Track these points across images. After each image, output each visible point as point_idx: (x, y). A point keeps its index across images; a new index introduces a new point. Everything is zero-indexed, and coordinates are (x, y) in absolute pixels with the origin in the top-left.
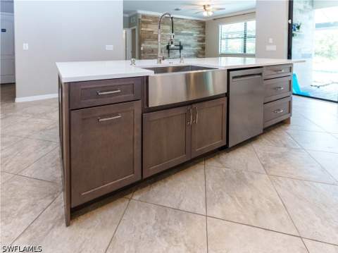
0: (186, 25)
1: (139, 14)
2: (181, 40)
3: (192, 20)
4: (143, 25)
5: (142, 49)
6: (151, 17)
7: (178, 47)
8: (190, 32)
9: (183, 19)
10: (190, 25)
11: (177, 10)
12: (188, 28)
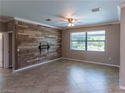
0: (51, 31)
1: (16, 20)
2: (48, 42)
3: (55, 29)
4: (19, 30)
5: (18, 50)
6: (27, 24)
7: (47, 47)
8: (54, 36)
9: (50, 28)
10: (54, 32)
11: (49, 20)
12: (52, 34)
